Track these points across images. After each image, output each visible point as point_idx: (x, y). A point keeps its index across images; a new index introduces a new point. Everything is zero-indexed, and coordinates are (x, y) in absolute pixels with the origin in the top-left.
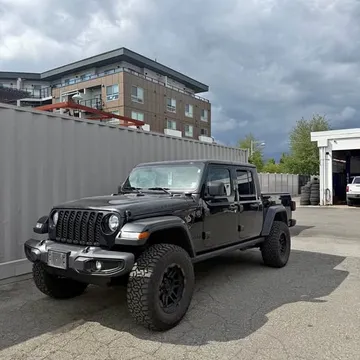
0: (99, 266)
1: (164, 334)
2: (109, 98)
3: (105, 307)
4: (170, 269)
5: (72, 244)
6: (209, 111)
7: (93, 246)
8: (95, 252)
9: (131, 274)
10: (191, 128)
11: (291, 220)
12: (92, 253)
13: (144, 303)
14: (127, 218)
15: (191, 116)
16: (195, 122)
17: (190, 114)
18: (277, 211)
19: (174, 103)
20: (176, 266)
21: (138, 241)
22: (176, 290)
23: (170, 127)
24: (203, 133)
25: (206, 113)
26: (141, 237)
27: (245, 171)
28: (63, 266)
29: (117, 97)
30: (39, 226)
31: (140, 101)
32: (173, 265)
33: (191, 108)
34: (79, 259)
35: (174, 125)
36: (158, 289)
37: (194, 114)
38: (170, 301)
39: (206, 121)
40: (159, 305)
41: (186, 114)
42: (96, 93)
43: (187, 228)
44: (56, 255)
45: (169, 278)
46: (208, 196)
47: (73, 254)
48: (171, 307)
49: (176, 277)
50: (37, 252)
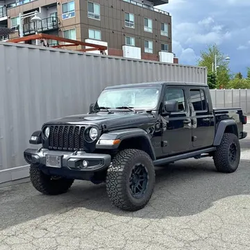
0: (85, 164)
1: (134, 213)
2: (65, 17)
3: (88, 199)
4: (137, 167)
5: (62, 150)
6: (170, 24)
7: (79, 150)
8: (81, 154)
9: (109, 170)
10: (150, 44)
11: (242, 133)
12: (80, 155)
13: (119, 189)
14: (104, 130)
15: (150, 31)
16: (155, 37)
17: (149, 28)
18: (228, 124)
19: (132, 18)
20: (141, 165)
21: (113, 146)
22: (141, 183)
23: (129, 44)
24: (163, 48)
25: (166, 27)
26: (115, 143)
27: (199, 90)
28: (58, 166)
29: (73, 14)
30: (34, 139)
31: (96, 17)
32: (138, 164)
33: (150, 22)
34: (71, 160)
35: (133, 41)
36: (129, 180)
37: (154, 29)
38: (137, 191)
39: (166, 35)
40: (129, 191)
41: (145, 29)
42: (52, 12)
43: (149, 138)
44: (52, 158)
45: (136, 174)
46: (166, 112)
47: (65, 156)
48: (138, 195)
49: (141, 173)
50: (36, 157)
